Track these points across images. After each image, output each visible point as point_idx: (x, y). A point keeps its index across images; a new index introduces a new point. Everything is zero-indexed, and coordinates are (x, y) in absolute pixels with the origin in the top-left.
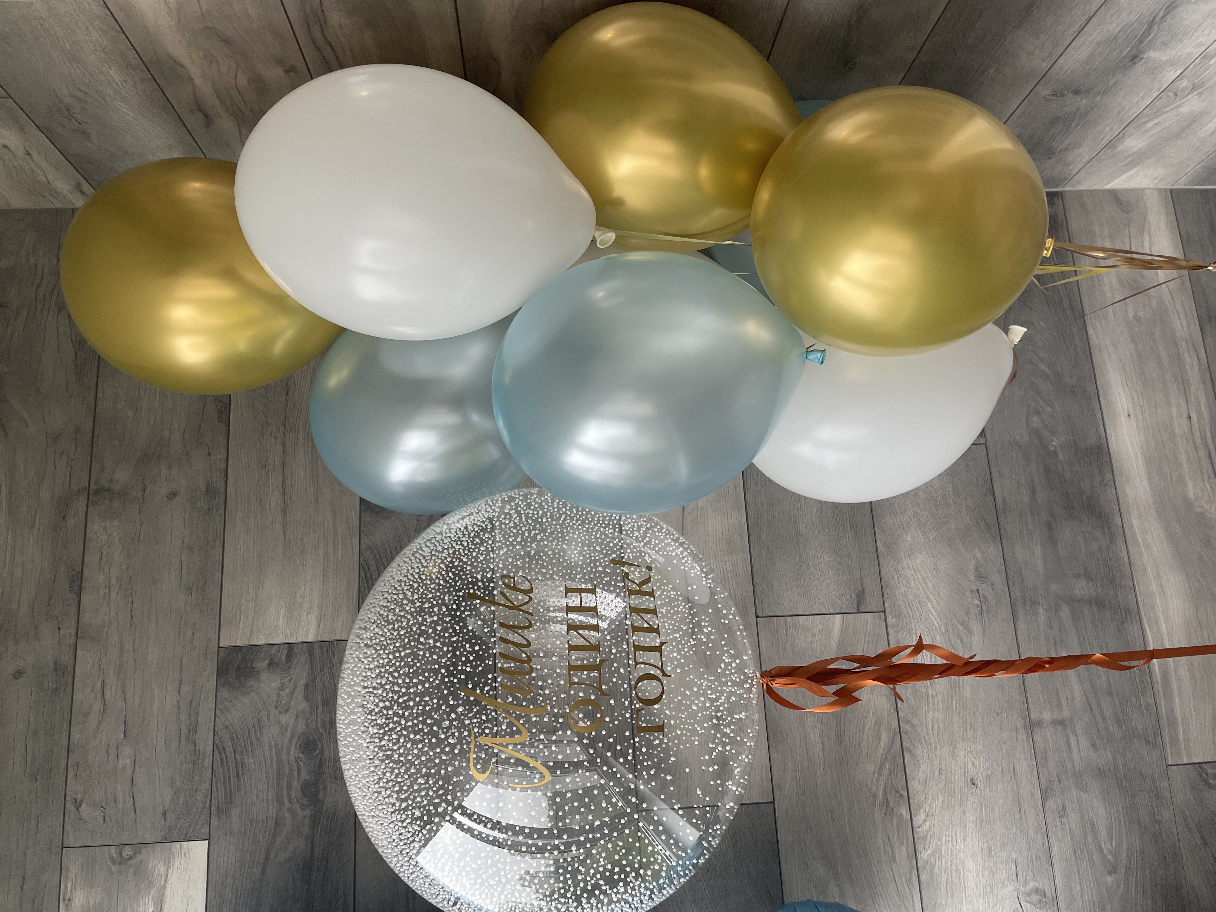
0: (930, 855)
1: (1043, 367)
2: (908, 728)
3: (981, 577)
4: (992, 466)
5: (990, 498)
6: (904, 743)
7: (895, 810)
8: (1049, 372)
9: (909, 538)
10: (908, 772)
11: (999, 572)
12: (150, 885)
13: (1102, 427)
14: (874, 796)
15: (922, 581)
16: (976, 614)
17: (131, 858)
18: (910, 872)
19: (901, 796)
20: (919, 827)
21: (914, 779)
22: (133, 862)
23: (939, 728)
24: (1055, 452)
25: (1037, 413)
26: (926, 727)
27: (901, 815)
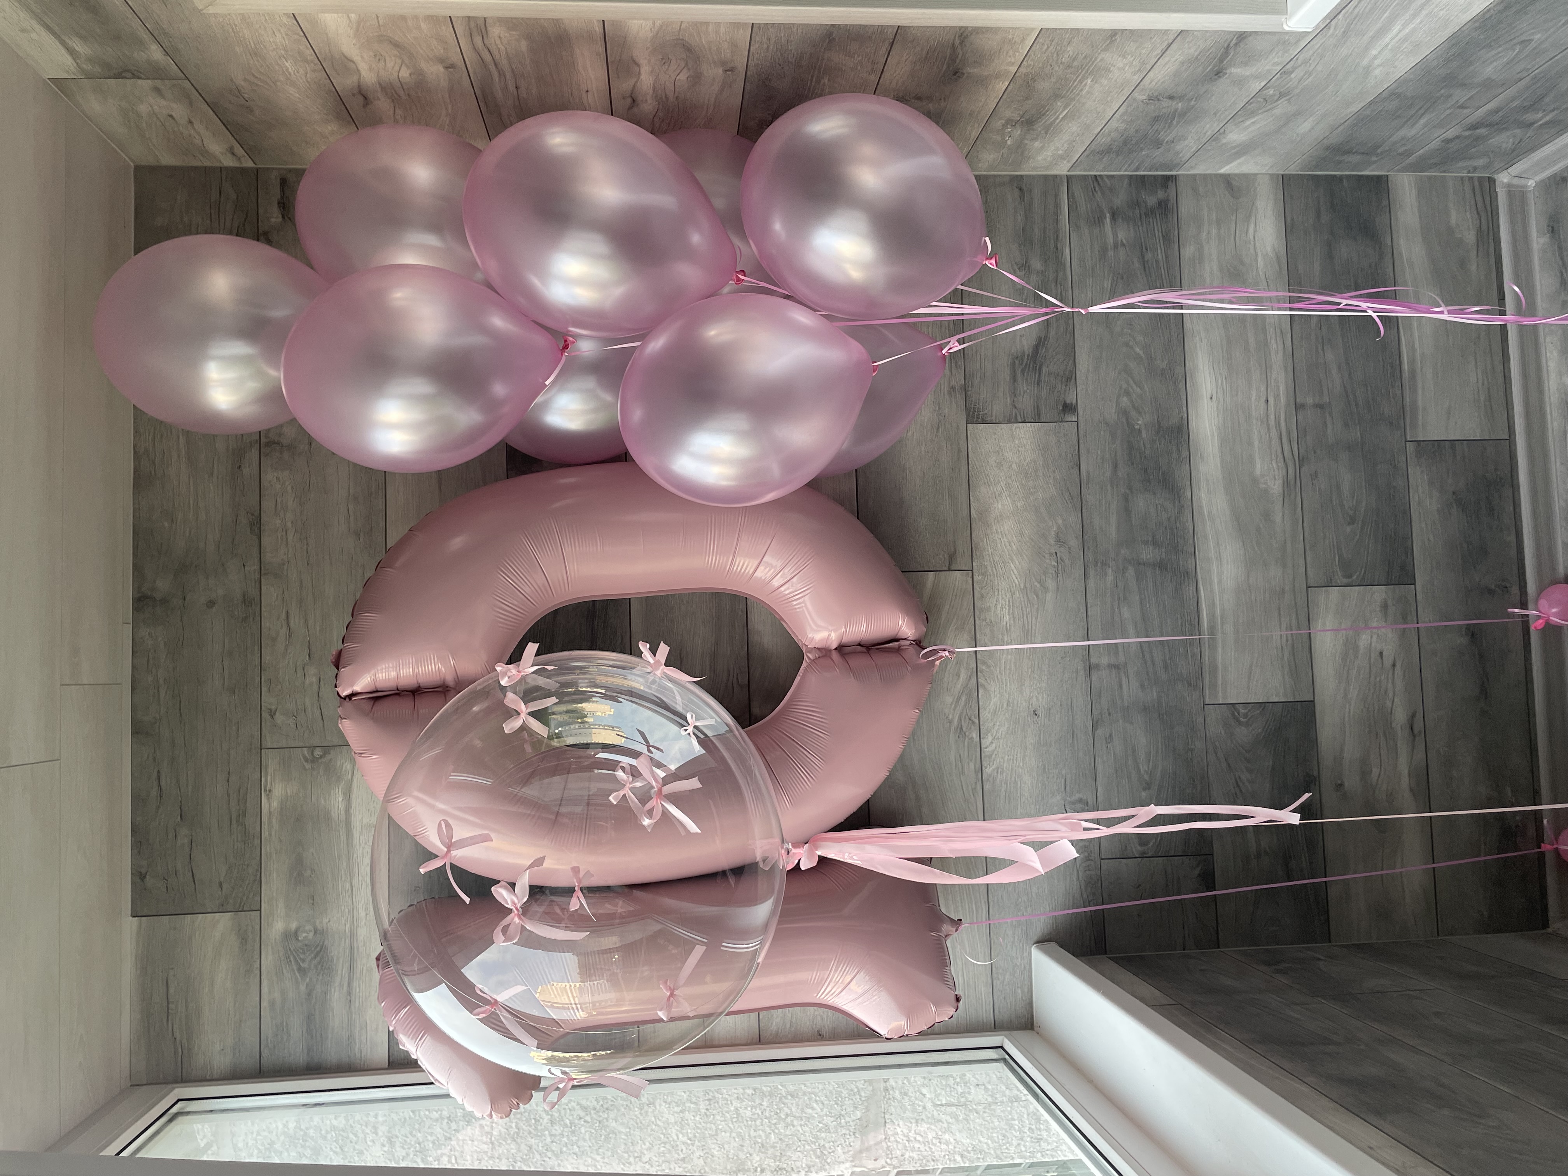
0: (993, 770)
1: (1138, 350)
2: (984, 668)
3: (1060, 541)
4: (1081, 441)
5: (1075, 471)
6: (979, 680)
7: (967, 734)
8: (1143, 356)
9: (1000, 506)
10: (980, 704)
11: (1076, 538)
12: (339, 779)
13: (1185, 409)
14: (951, 722)
15: (1007, 544)
16: (1052, 574)
17: (321, 757)
18: (976, 783)
19: (973, 722)
20: (986, 748)
21: (985, 709)
22: (323, 760)
23: (1010, 669)
24: (1140, 431)
25: (1127, 393)
26: (1000, 667)
27: (972, 738)
